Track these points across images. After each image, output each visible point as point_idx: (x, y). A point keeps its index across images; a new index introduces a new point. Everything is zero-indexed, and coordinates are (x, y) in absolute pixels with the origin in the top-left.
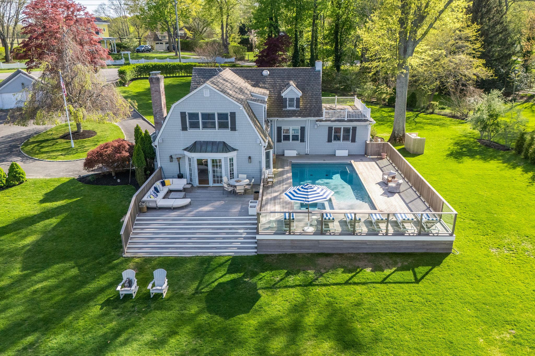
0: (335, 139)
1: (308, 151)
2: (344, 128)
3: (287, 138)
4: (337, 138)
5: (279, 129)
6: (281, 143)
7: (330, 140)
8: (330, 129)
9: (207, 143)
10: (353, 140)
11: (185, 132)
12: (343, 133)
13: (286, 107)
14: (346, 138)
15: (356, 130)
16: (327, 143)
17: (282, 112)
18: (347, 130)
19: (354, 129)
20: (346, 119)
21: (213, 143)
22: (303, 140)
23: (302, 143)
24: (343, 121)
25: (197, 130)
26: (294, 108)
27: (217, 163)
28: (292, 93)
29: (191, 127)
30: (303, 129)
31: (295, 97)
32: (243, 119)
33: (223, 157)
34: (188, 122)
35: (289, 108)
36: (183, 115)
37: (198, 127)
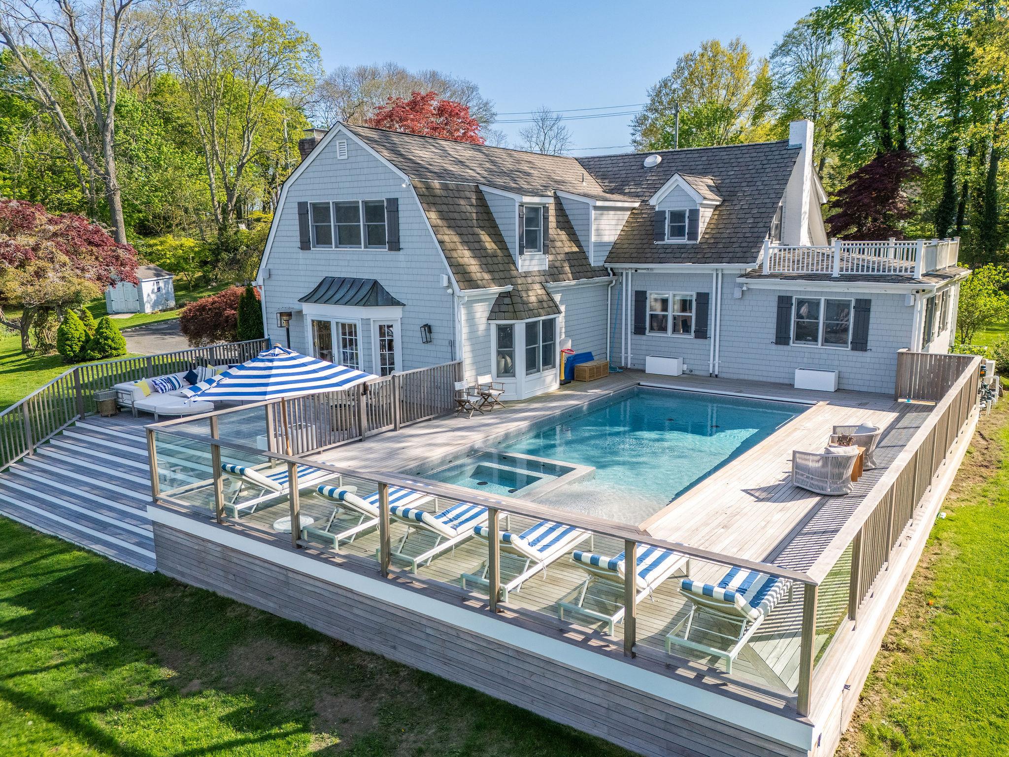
0: (799, 337)
1: (714, 364)
2: (828, 302)
3: (659, 324)
4: (806, 333)
5: (640, 298)
6: (644, 337)
7: (782, 339)
8: (784, 302)
10: (860, 344)
12: (827, 318)
13: (661, 236)
14: (835, 334)
15: (868, 310)
16: (774, 347)
17: (648, 250)
18: (837, 308)
19: (864, 306)
20: (836, 273)
22: (702, 333)
23: (700, 341)
24: (828, 277)
25: (327, 248)
26: (685, 240)
27: (351, 334)
28: (680, 196)
29: (317, 240)
30: (703, 299)
31: (687, 207)
32: (413, 218)
33: (359, 317)
34: (311, 226)
35: (668, 239)
36: (303, 211)
37: (328, 238)
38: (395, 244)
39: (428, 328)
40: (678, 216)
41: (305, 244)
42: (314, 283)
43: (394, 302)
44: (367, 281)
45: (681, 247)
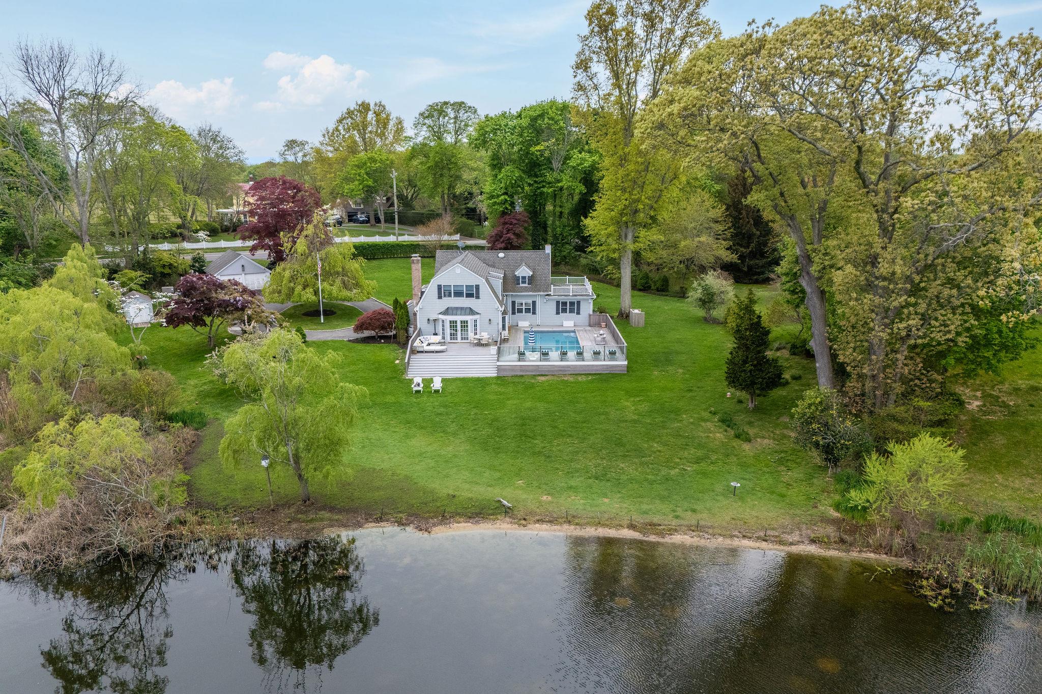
0: (562, 312)
1: (538, 321)
2: (569, 302)
3: (520, 311)
4: (564, 310)
5: (513, 303)
6: (515, 314)
9: (457, 308)
11: (440, 300)
12: (569, 306)
14: (572, 311)
16: (555, 315)
17: (515, 288)
20: (572, 295)
21: (462, 308)
23: (534, 315)
24: (569, 295)
25: (450, 298)
26: (526, 285)
27: (464, 324)
28: (524, 271)
29: (445, 296)
30: (534, 303)
31: (527, 275)
32: (485, 290)
33: (469, 318)
34: (443, 292)
35: (521, 285)
36: (439, 287)
37: (450, 295)
38: (478, 297)
39: (490, 320)
40: (524, 278)
41: (440, 297)
42: (443, 309)
43: (478, 314)
44: (467, 308)
45: (526, 287)
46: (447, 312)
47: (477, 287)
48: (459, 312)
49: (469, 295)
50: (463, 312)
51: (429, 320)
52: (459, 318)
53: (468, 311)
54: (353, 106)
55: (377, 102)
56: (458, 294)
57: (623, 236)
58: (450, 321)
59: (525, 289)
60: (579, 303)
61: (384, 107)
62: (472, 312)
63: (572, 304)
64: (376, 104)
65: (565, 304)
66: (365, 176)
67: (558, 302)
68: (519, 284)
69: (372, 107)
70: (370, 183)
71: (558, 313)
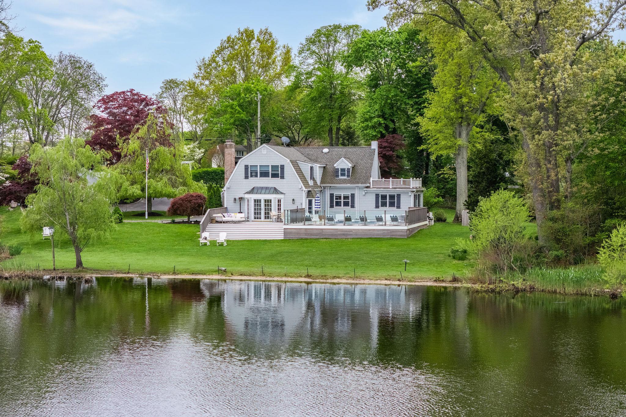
0: (382, 206)
2: (390, 195)
3: (338, 204)
4: (384, 204)
5: (332, 196)
6: (333, 208)
9: (262, 188)
10: (399, 207)
11: (247, 180)
12: (389, 200)
14: (392, 205)
16: (375, 209)
17: (334, 180)
20: (391, 187)
21: (267, 188)
23: (352, 208)
25: (256, 178)
26: (345, 177)
27: (268, 202)
28: (344, 164)
29: (252, 176)
30: (353, 196)
31: (346, 167)
32: (290, 170)
33: (273, 197)
34: (250, 172)
35: (340, 177)
36: (246, 167)
37: (256, 176)
38: (282, 177)
39: (293, 200)
40: (343, 170)
41: (246, 177)
42: (249, 189)
43: (282, 193)
44: (272, 188)
45: (345, 179)
46: (252, 191)
47: (282, 167)
48: (263, 191)
49: (275, 176)
50: (267, 191)
51: (235, 199)
52: (262, 197)
53: (272, 190)
54: (234, 34)
55: (263, 29)
56: (264, 174)
57: (458, 133)
58: (255, 200)
59: (344, 181)
60: (399, 196)
61: (270, 35)
62: (276, 191)
63: (392, 197)
64: (261, 32)
65: (384, 197)
66: (237, 108)
67: (377, 196)
68: (338, 176)
69: (256, 34)
70: (243, 116)
71: (377, 207)
